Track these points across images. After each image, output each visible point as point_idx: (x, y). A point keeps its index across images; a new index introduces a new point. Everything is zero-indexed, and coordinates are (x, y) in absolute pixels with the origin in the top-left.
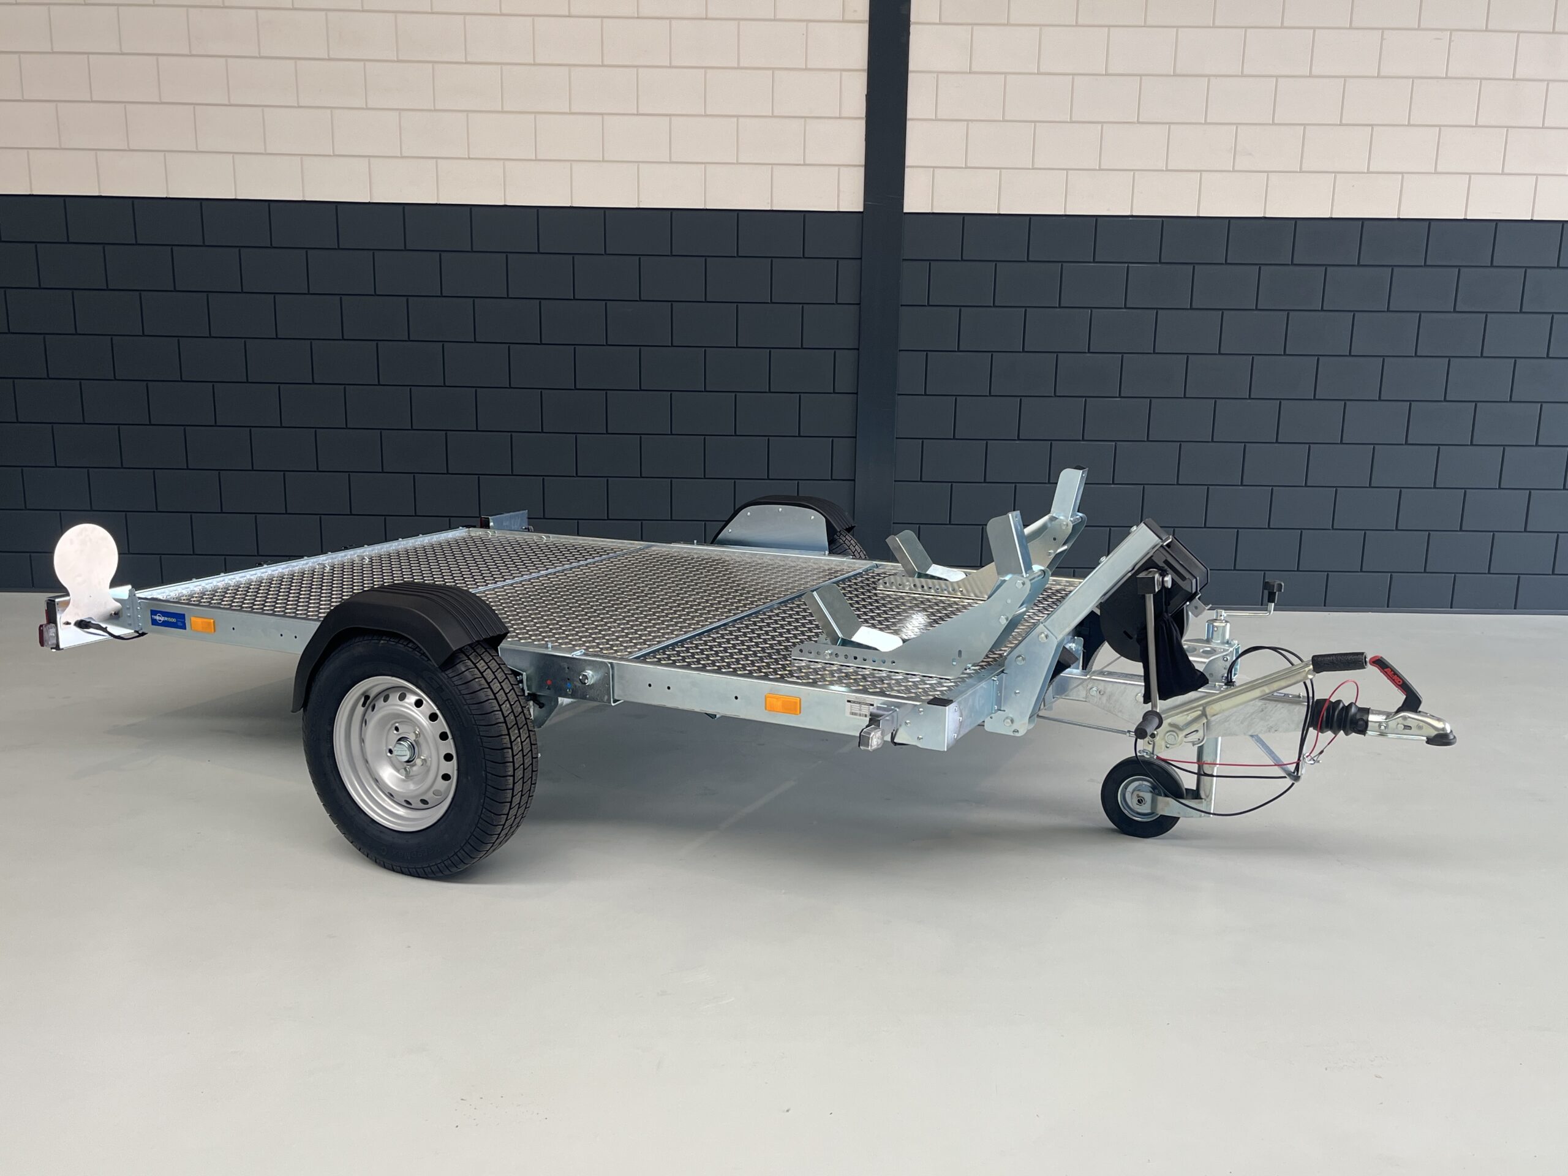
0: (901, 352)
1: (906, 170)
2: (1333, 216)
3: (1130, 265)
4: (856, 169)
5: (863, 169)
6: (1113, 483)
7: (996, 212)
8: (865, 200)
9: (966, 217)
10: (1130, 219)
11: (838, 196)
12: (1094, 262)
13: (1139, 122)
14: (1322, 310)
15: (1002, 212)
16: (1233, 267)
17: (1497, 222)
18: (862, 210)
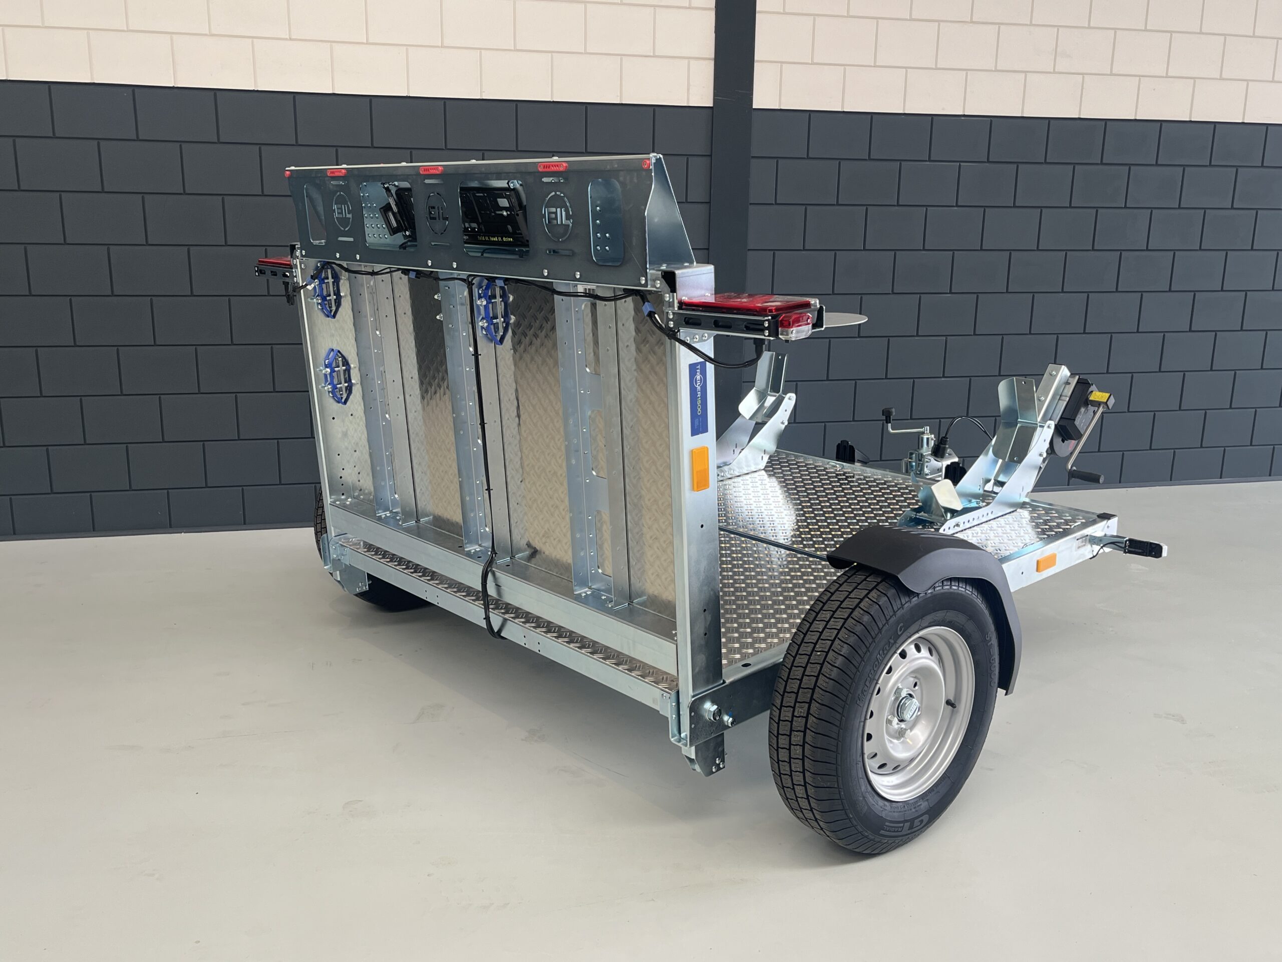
0: (750, 251)
1: (756, 64)
2: (1138, 118)
3: (962, 164)
4: (707, 62)
5: (713, 63)
6: (944, 377)
7: (840, 110)
8: (715, 95)
9: (812, 115)
10: (963, 118)
11: (688, 90)
12: (930, 160)
13: (972, 22)
14: (1126, 207)
15: (845, 110)
16: (1052, 166)
17: (1267, 125)
18: (712, 105)
